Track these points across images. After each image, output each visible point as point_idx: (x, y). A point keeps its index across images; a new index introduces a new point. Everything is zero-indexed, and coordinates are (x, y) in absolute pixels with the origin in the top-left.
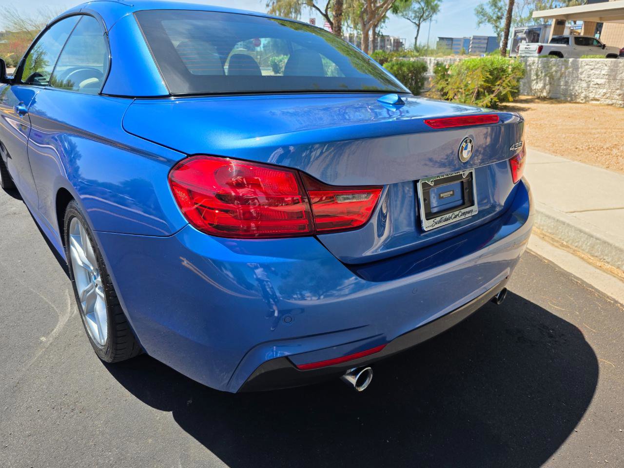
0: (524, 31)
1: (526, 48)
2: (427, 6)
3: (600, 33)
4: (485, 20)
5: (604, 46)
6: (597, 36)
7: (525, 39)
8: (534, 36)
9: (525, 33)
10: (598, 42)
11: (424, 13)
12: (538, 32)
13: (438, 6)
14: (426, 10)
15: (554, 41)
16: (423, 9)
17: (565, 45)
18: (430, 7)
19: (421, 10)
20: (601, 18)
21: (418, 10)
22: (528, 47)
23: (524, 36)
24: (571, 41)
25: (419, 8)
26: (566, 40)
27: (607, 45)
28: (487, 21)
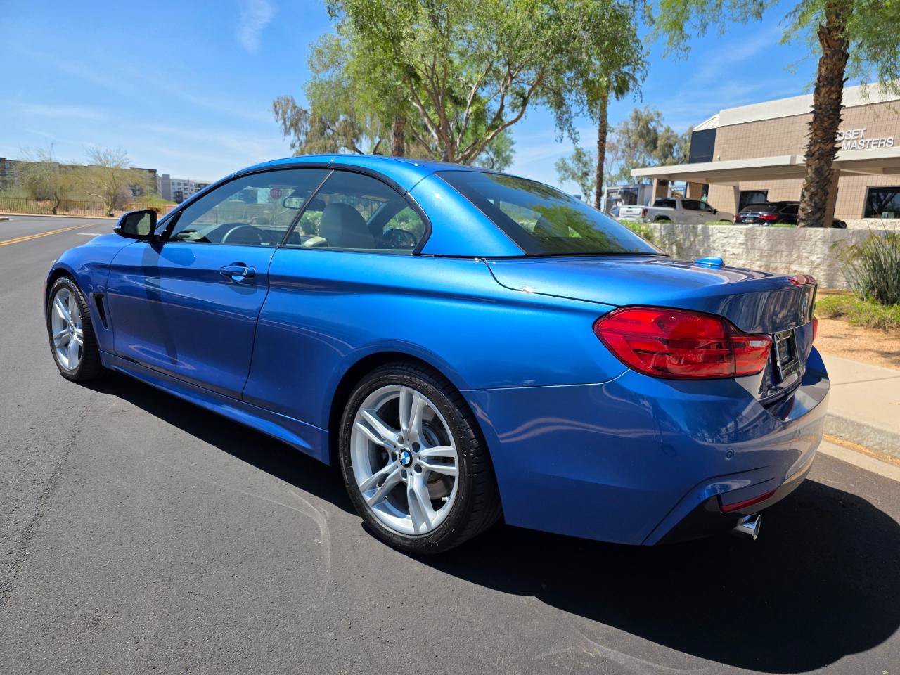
0: (619, 191)
1: (628, 211)
2: (498, 157)
3: (707, 196)
4: (569, 176)
5: (715, 212)
6: (704, 199)
7: (620, 200)
8: (631, 197)
9: (620, 193)
10: (707, 206)
11: (493, 165)
12: (635, 192)
13: (512, 157)
14: (497, 161)
15: (658, 203)
16: (492, 160)
17: (672, 209)
18: (501, 158)
19: (491, 161)
20: (707, 180)
21: (485, 161)
22: (630, 210)
23: (619, 196)
24: (679, 204)
25: (488, 159)
26: (671, 204)
27: (719, 210)
28: (570, 177)
